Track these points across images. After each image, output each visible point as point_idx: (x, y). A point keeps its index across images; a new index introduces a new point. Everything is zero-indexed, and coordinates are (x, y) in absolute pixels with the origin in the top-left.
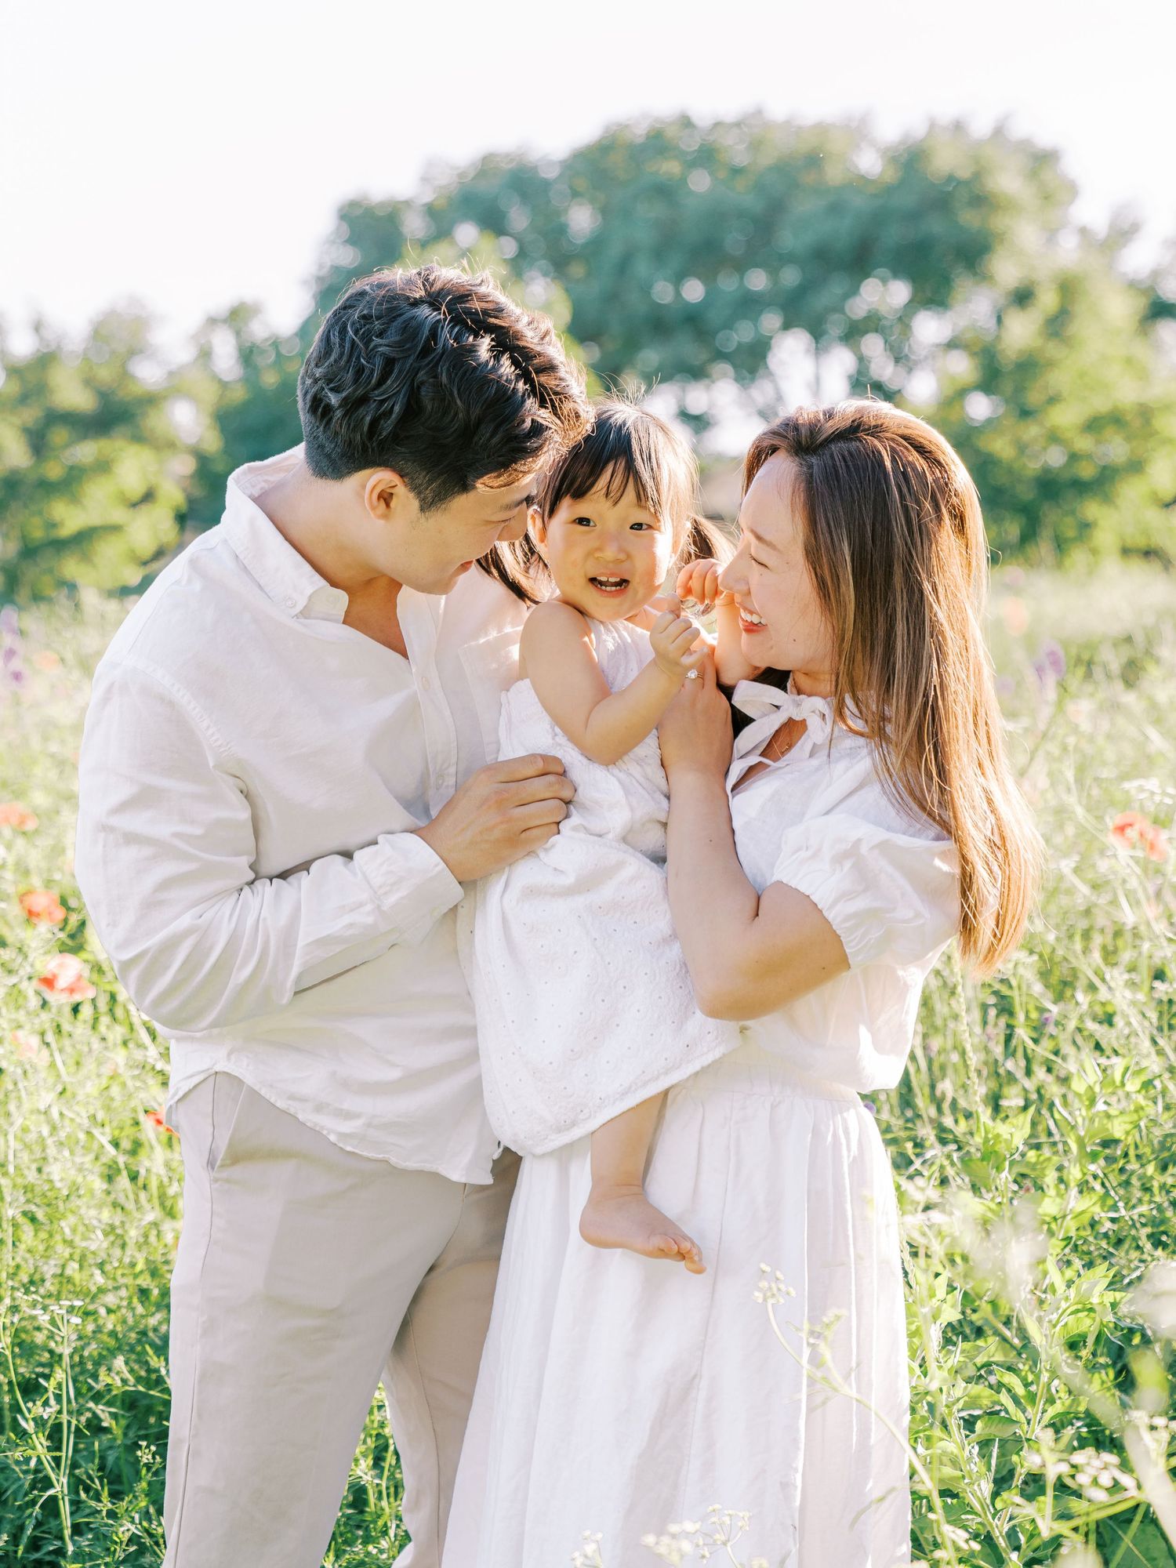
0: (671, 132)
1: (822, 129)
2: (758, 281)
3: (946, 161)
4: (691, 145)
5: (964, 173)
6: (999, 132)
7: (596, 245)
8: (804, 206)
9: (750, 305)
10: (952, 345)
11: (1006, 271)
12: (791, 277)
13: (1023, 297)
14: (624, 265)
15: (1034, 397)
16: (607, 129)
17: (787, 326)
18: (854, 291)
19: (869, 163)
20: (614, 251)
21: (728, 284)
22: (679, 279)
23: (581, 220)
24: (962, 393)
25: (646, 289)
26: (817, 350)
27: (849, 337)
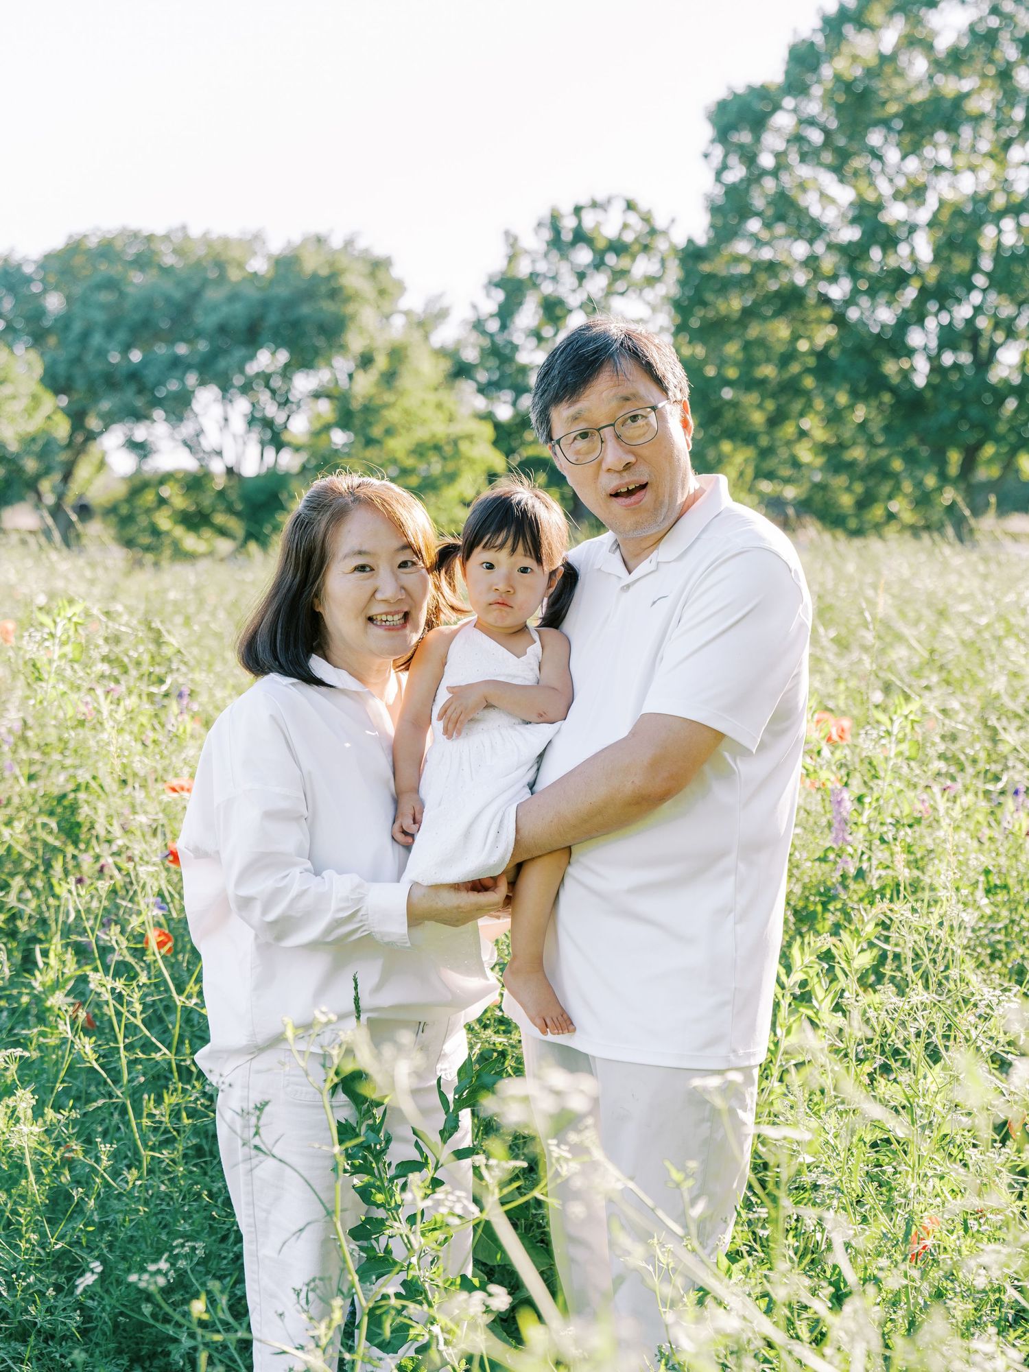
0: (118, 245)
1: (226, 241)
2: (182, 349)
3: (312, 263)
4: (132, 251)
5: (324, 272)
6: (349, 243)
7: (65, 322)
8: (213, 295)
9: (177, 365)
10: (317, 395)
11: (356, 342)
12: (203, 346)
13: (366, 361)
14: (85, 336)
15: (376, 431)
16: (71, 237)
17: (202, 383)
18: (252, 357)
19: (259, 265)
20: (77, 327)
21: (161, 350)
22: (126, 348)
23: (54, 303)
24: (327, 428)
25: (101, 354)
26: (224, 398)
27: (246, 389)
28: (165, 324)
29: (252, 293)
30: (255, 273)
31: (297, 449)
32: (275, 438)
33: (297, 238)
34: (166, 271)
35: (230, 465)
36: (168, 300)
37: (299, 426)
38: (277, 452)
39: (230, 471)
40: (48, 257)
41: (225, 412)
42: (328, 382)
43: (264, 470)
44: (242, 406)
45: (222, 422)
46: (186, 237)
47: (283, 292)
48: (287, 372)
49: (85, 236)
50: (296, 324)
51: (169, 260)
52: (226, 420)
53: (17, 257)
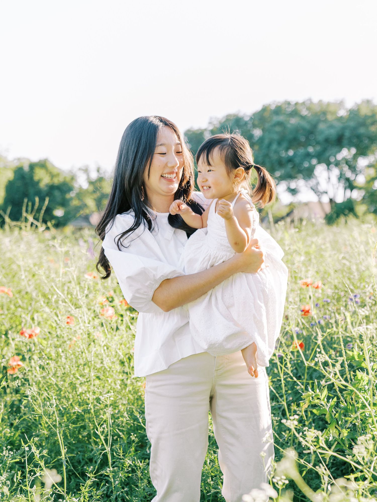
0: (284, 107)
1: (329, 104)
2: (311, 149)
3: (365, 111)
4: (290, 110)
7: (261, 140)
8: (322, 126)
9: (308, 156)
10: (368, 167)
12: (318, 148)
14: (270, 144)
16: (264, 106)
17: (319, 163)
18: (340, 151)
19: (342, 113)
20: (266, 142)
21: (301, 151)
22: (287, 149)
23: (257, 133)
25: (276, 152)
26: (328, 169)
27: (337, 164)
28: (303, 139)
29: (338, 125)
30: (341, 117)
31: (360, 188)
32: (350, 186)
33: (359, 101)
34: (303, 118)
35: (331, 198)
36: (304, 129)
37: (361, 180)
38: (351, 191)
39: (331, 201)
40: (254, 115)
41: (329, 175)
42: (373, 162)
43: (346, 200)
44: (336, 172)
45: (328, 180)
46: (311, 103)
47: (352, 124)
48: (355, 157)
49: (270, 105)
50: (359, 137)
51: (304, 112)
52: (329, 178)
53: (241, 114)
